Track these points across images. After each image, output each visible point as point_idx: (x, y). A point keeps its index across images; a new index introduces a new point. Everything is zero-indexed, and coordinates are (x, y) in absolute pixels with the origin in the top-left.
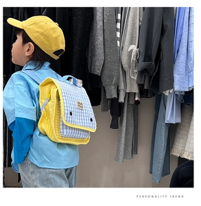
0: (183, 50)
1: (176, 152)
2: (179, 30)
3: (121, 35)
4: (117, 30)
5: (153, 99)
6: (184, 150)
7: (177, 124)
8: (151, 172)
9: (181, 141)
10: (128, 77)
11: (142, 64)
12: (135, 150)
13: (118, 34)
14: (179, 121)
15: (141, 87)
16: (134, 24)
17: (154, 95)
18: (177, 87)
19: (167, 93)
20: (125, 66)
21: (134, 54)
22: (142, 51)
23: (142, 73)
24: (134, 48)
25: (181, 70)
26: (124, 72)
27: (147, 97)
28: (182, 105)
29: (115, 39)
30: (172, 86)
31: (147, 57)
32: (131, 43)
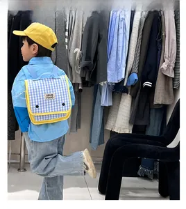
0: (114, 53)
1: (109, 127)
2: (111, 38)
3: (69, 41)
4: (66, 37)
5: (92, 87)
6: (114, 126)
7: (109, 106)
8: (90, 142)
9: (113, 119)
10: (73, 72)
11: (84, 63)
12: (78, 126)
13: (66, 40)
14: (111, 104)
15: (83, 79)
16: (78, 33)
17: (92, 85)
18: (109, 80)
19: (102, 84)
20: (72, 63)
21: (78, 55)
22: (84, 51)
23: (84, 69)
24: (78, 50)
25: (112, 67)
26: (71, 68)
27: (87, 86)
28: (113, 93)
29: (64, 44)
30: (105, 78)
31: (88, 58)
32: (76, 47)
